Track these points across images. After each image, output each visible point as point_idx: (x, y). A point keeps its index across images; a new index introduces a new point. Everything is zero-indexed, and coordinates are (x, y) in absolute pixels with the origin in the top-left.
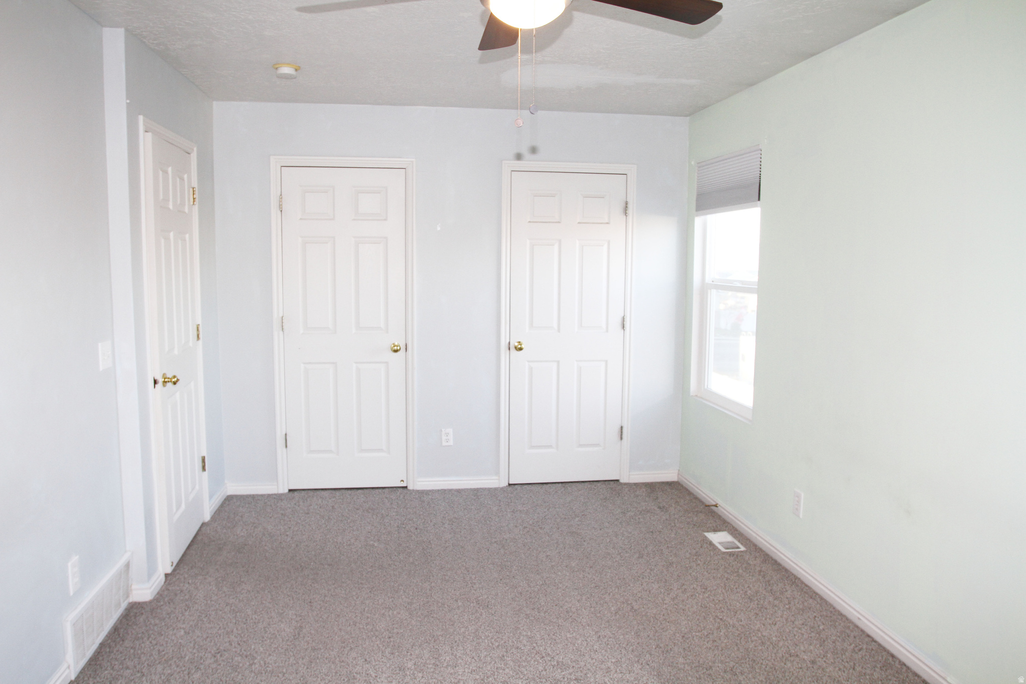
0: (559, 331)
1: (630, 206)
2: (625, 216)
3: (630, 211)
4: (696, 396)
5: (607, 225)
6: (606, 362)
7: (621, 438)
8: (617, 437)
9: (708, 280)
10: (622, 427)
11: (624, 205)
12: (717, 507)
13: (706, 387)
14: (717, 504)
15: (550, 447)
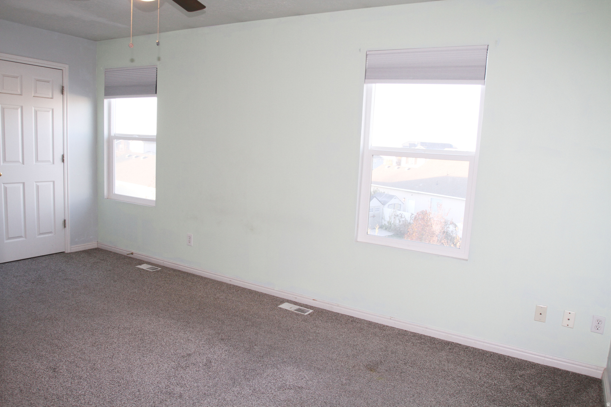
0: (23, 163)
1: (65, 89)
2: (62, 95)
3: (65, 92)
4: (108, 198)
5: (51, 99)
6: (54, 182)
7: (65, 227)
8: (63, 227)
9: (112, 134)
10: (65, 221)
11: (61, 88)
12: (133, 254)
13: (114, 193)
14: (132, 253)
15: (21, 237)
